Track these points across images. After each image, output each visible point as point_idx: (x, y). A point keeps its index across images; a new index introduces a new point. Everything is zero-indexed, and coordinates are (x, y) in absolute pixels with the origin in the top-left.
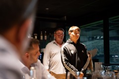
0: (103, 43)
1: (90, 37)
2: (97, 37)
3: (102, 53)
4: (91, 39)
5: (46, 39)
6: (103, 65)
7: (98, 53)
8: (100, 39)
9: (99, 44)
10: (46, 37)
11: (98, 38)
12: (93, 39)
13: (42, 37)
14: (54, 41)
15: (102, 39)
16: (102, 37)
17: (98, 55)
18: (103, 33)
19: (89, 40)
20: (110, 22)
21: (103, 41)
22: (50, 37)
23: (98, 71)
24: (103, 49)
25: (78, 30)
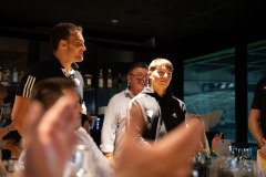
0: (233, 98)
1: (205, 85)
2: (220, 85)
3: (230, 120)
4: (207, 88)
5: (110, 86)
6: (232, 145)
7: (222, 119)
8: (227, 89)
9: (225, 101)
10: (110, 81)
11: (223, 87)
12: (212, 88)
13: (101, 82)
14: (127, 91)
15: (231, 89)
16: (232, 85)
17: (223, 123)
18: (233, 77)
19: (203, 92)
20: (249, 52)
21: (234, 93)
22: (120, 81)
23: (224, 158)
24: (234, 112)
25: (167, 66)
